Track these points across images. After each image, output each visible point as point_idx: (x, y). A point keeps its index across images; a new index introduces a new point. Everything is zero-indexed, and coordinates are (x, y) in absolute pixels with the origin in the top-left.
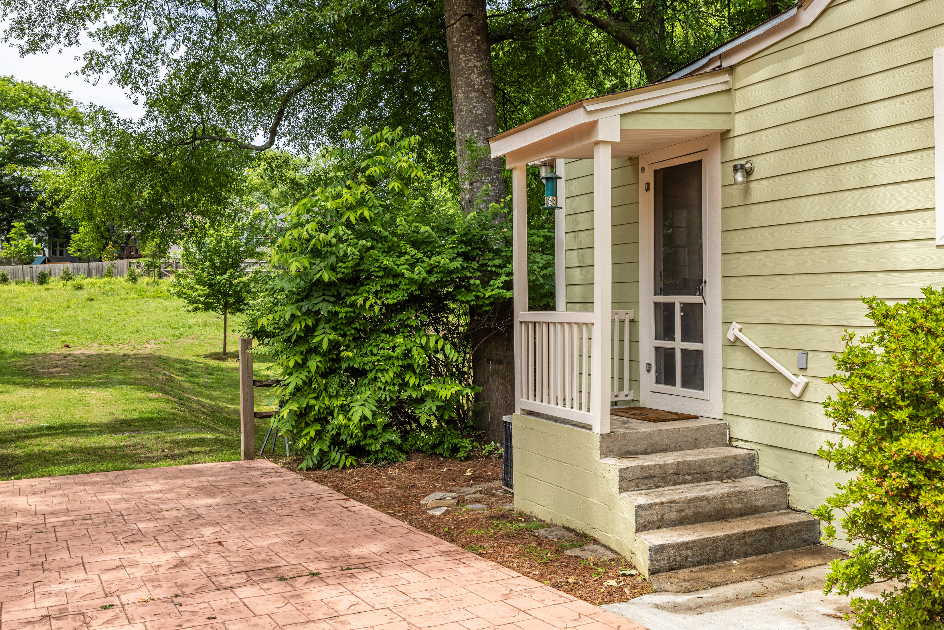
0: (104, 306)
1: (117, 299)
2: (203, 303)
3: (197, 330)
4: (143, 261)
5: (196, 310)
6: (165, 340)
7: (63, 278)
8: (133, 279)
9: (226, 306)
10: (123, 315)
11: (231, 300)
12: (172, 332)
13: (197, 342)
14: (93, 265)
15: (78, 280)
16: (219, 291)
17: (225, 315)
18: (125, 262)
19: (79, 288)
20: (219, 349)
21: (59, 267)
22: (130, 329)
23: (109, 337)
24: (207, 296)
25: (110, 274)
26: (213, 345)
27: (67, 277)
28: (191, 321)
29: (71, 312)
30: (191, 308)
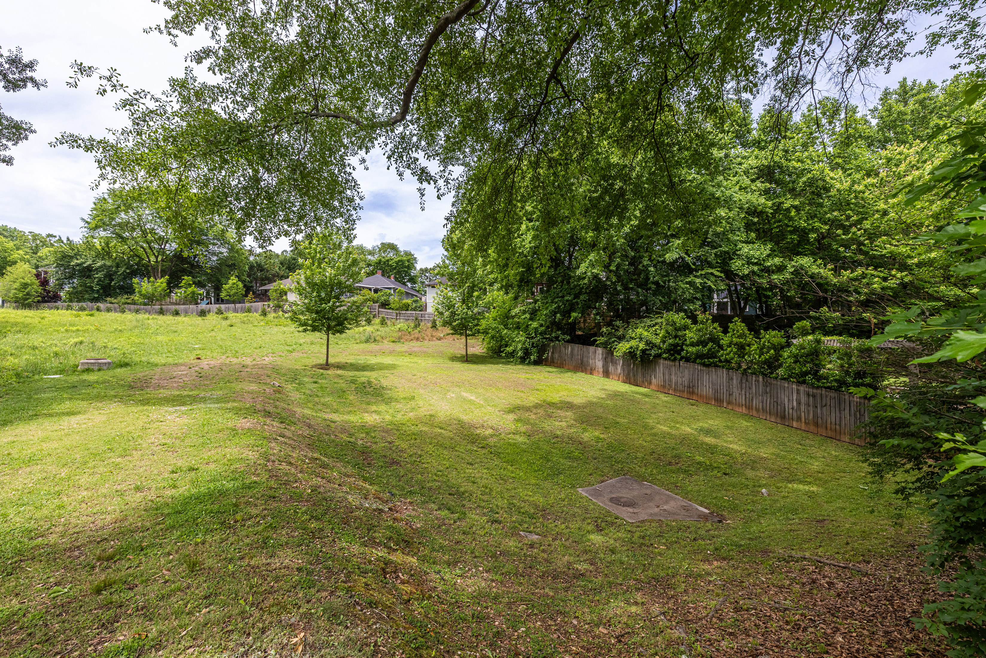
0: (239, 330)
1: (251, 325)
2: (311, 326)
3: (306, 347)
4: (271, 303)
5: (305, 331)
6: (281, 354)
7: (217, 313)
8: (264, 314)
9: (329, 328)
10: (252, 337)
11: (333, 324)
12: (287, 348)
13: (305, 355)
14: (238, 305)
15: (226, 315)
16: (324, 317)
17: (328, 335)
18: (260, 304)
19: (226, 319)
20: (323, 361)
21: (215, 307)
22: (255, 345)
23: (237, 352)
24: (314, 321)
25: (249, 311)
26: (318, 358)
27: (220, 312)
28: (302, 341)
29: (213, 334)
30: (301, 329)
